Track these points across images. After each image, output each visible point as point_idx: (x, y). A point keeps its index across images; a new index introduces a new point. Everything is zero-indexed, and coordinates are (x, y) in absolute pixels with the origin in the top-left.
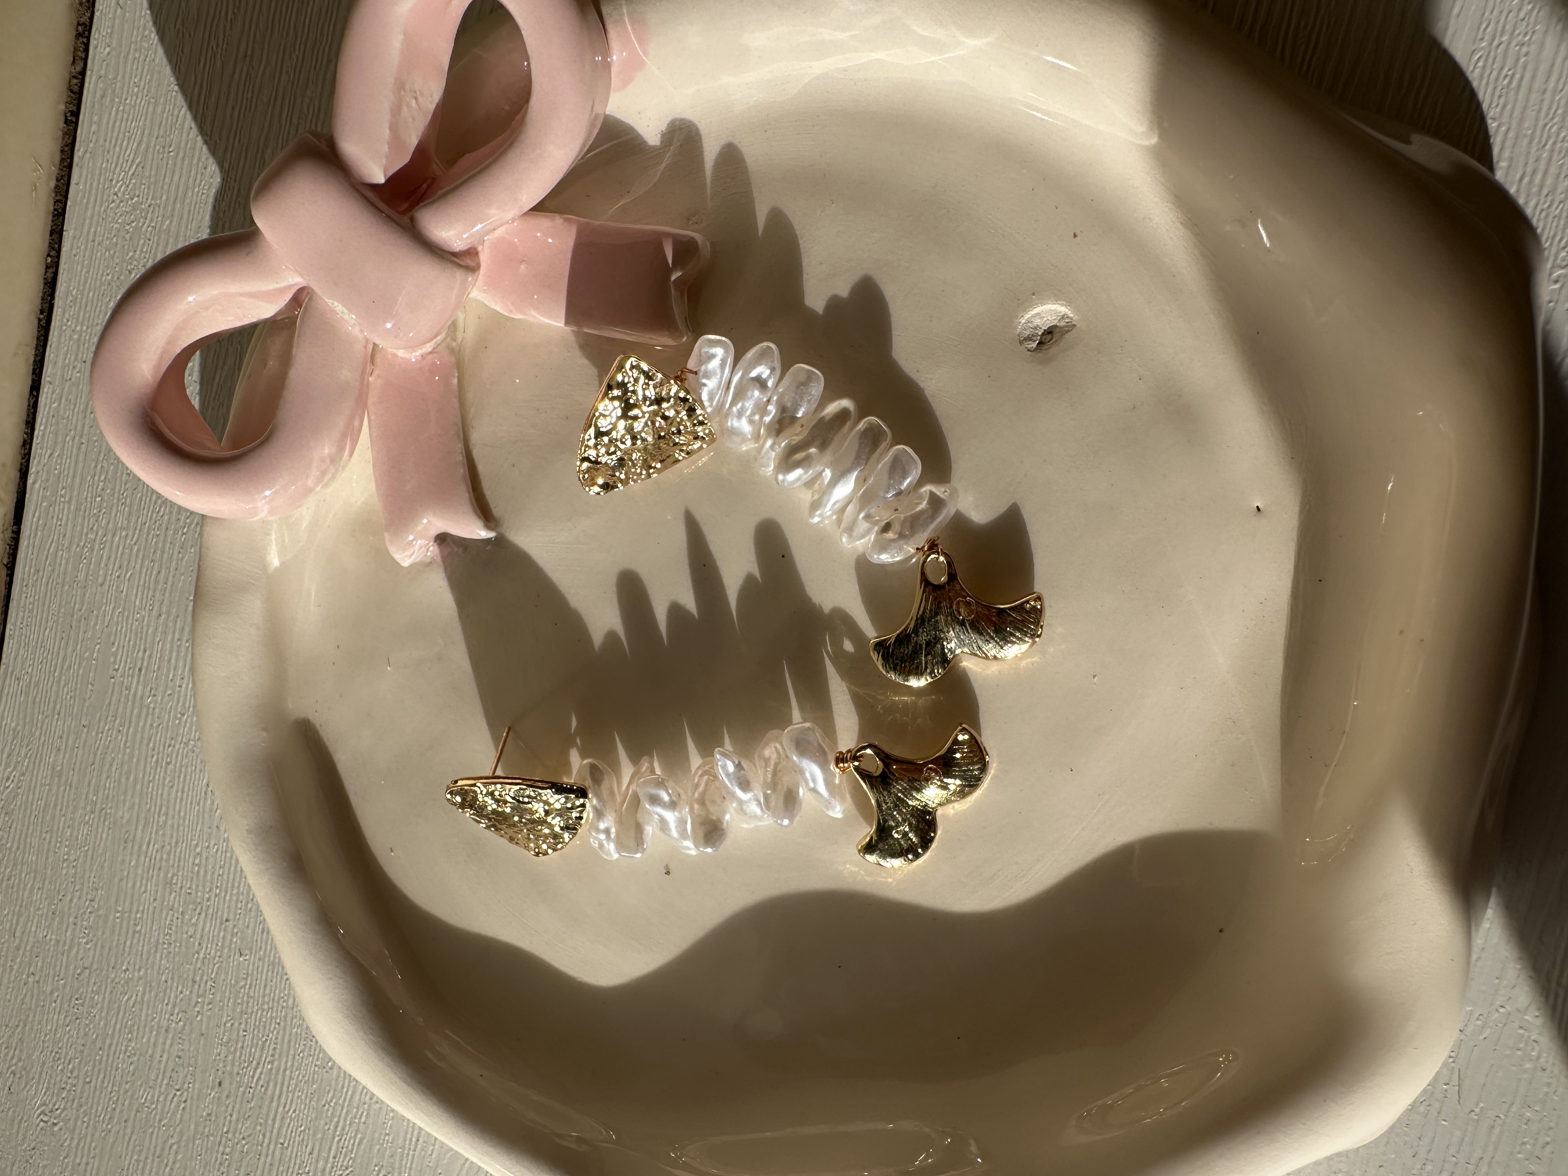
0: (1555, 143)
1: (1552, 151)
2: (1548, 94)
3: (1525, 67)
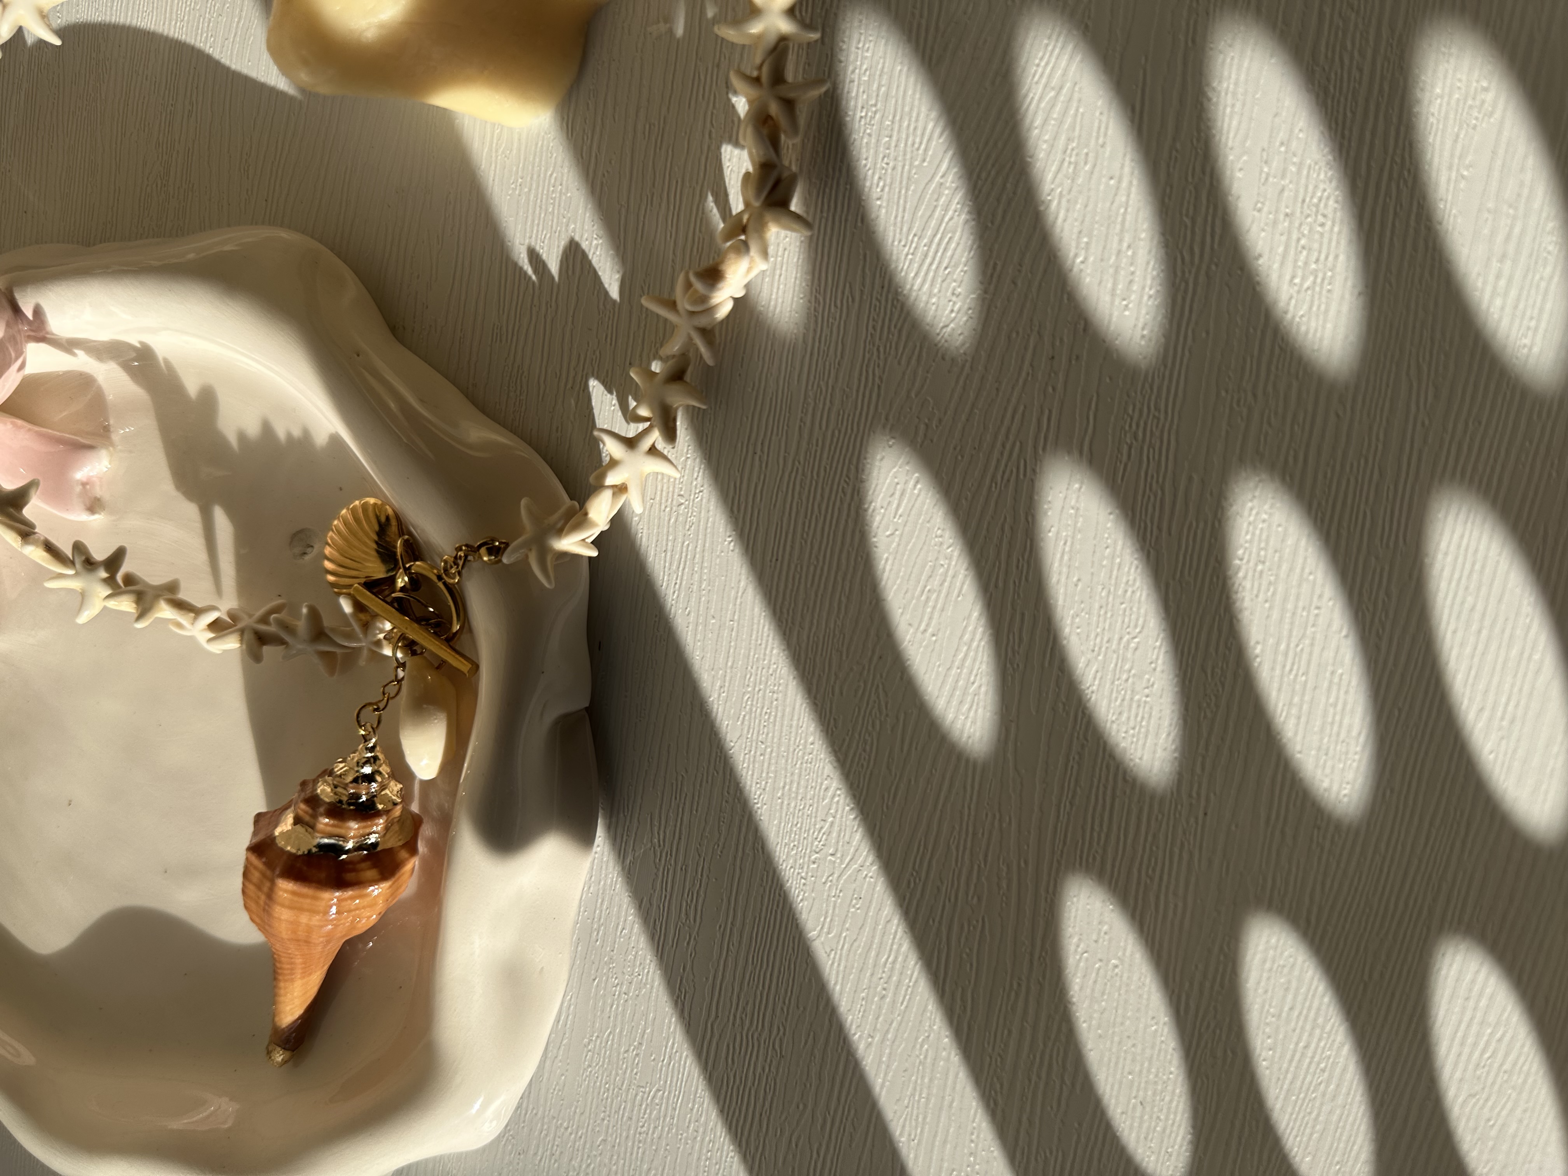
1: (801, 768)
2: (794, 730)
3: (777, 707)
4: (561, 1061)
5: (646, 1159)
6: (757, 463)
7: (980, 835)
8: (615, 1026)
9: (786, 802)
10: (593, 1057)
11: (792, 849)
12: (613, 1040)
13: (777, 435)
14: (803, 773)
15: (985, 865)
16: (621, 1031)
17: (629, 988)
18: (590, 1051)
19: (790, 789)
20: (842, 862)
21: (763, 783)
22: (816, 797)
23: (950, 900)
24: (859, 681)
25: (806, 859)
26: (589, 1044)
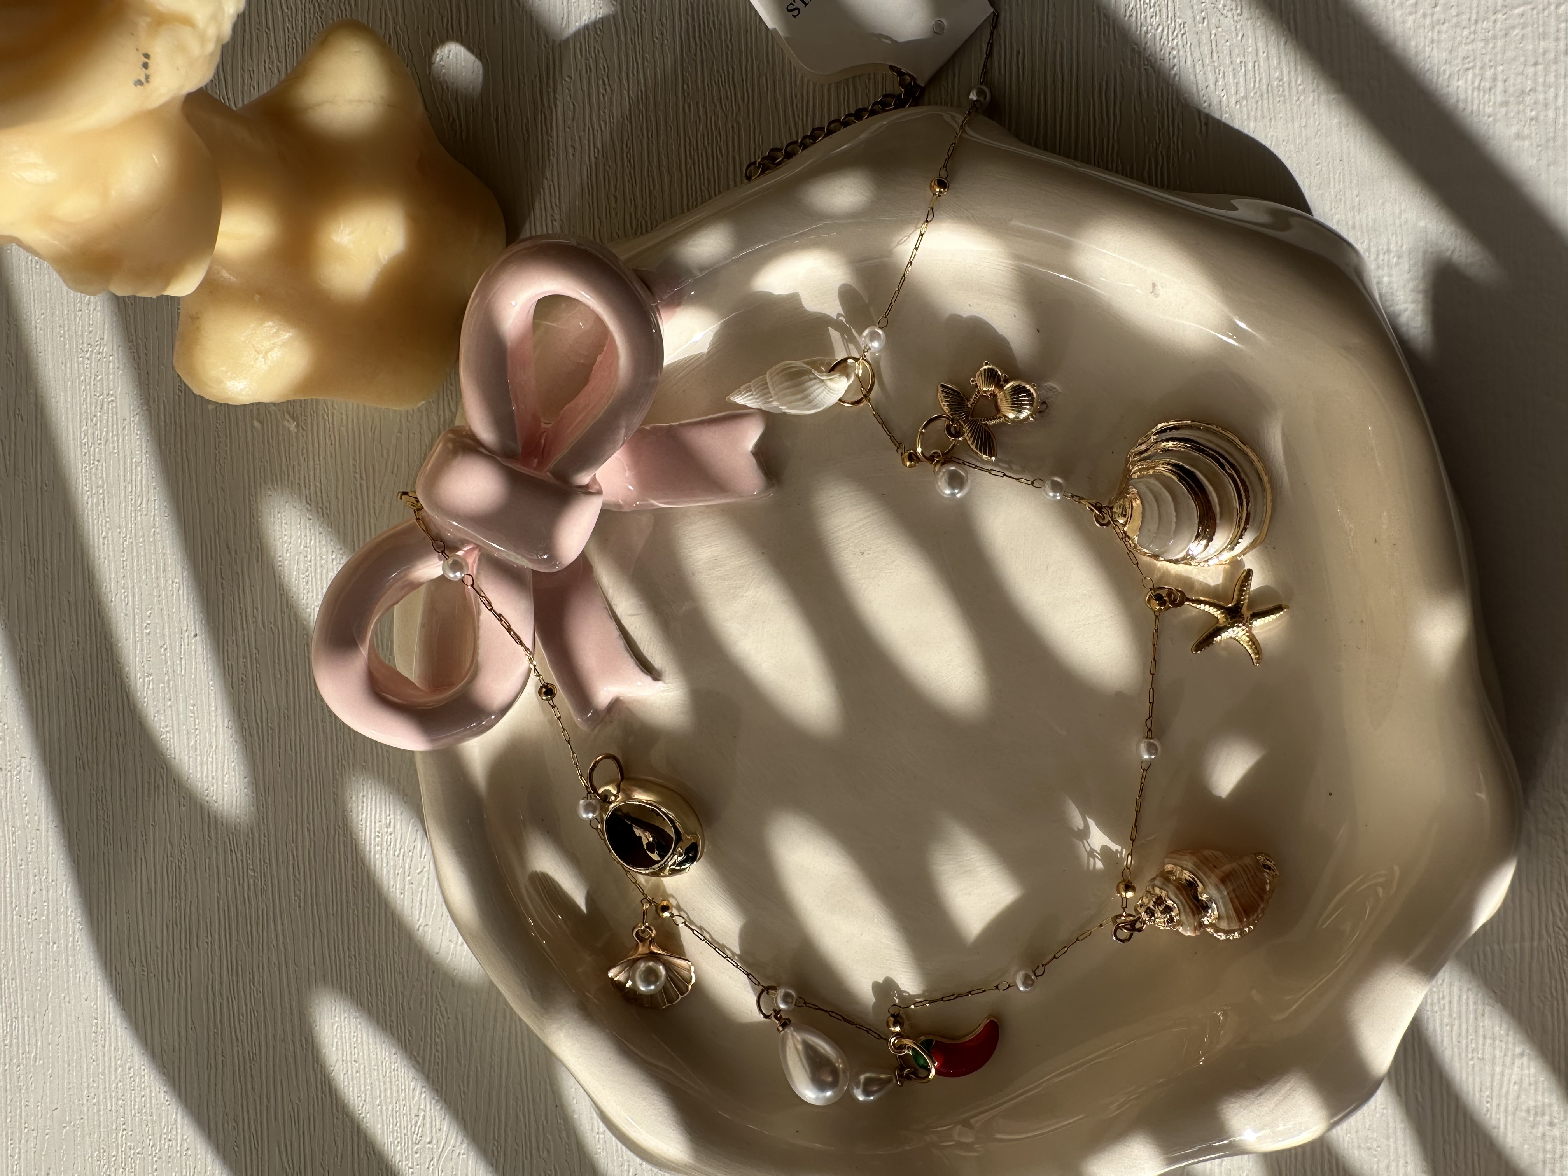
0: (391, 1072)
1: (390, 1076)
6: (306, 833)
7: (539, 1100)
9: (384, 1108)
11: (397, 1146)
13: (318, 808)
14: (393, 1080)
15: (547, 1123)
19: (385, 1096)
20: (438, 1148)
21: (363, 1095)
22: (407, 1097)
23: (527, 1159)
24: (421, 995)
25: (410, 1152)
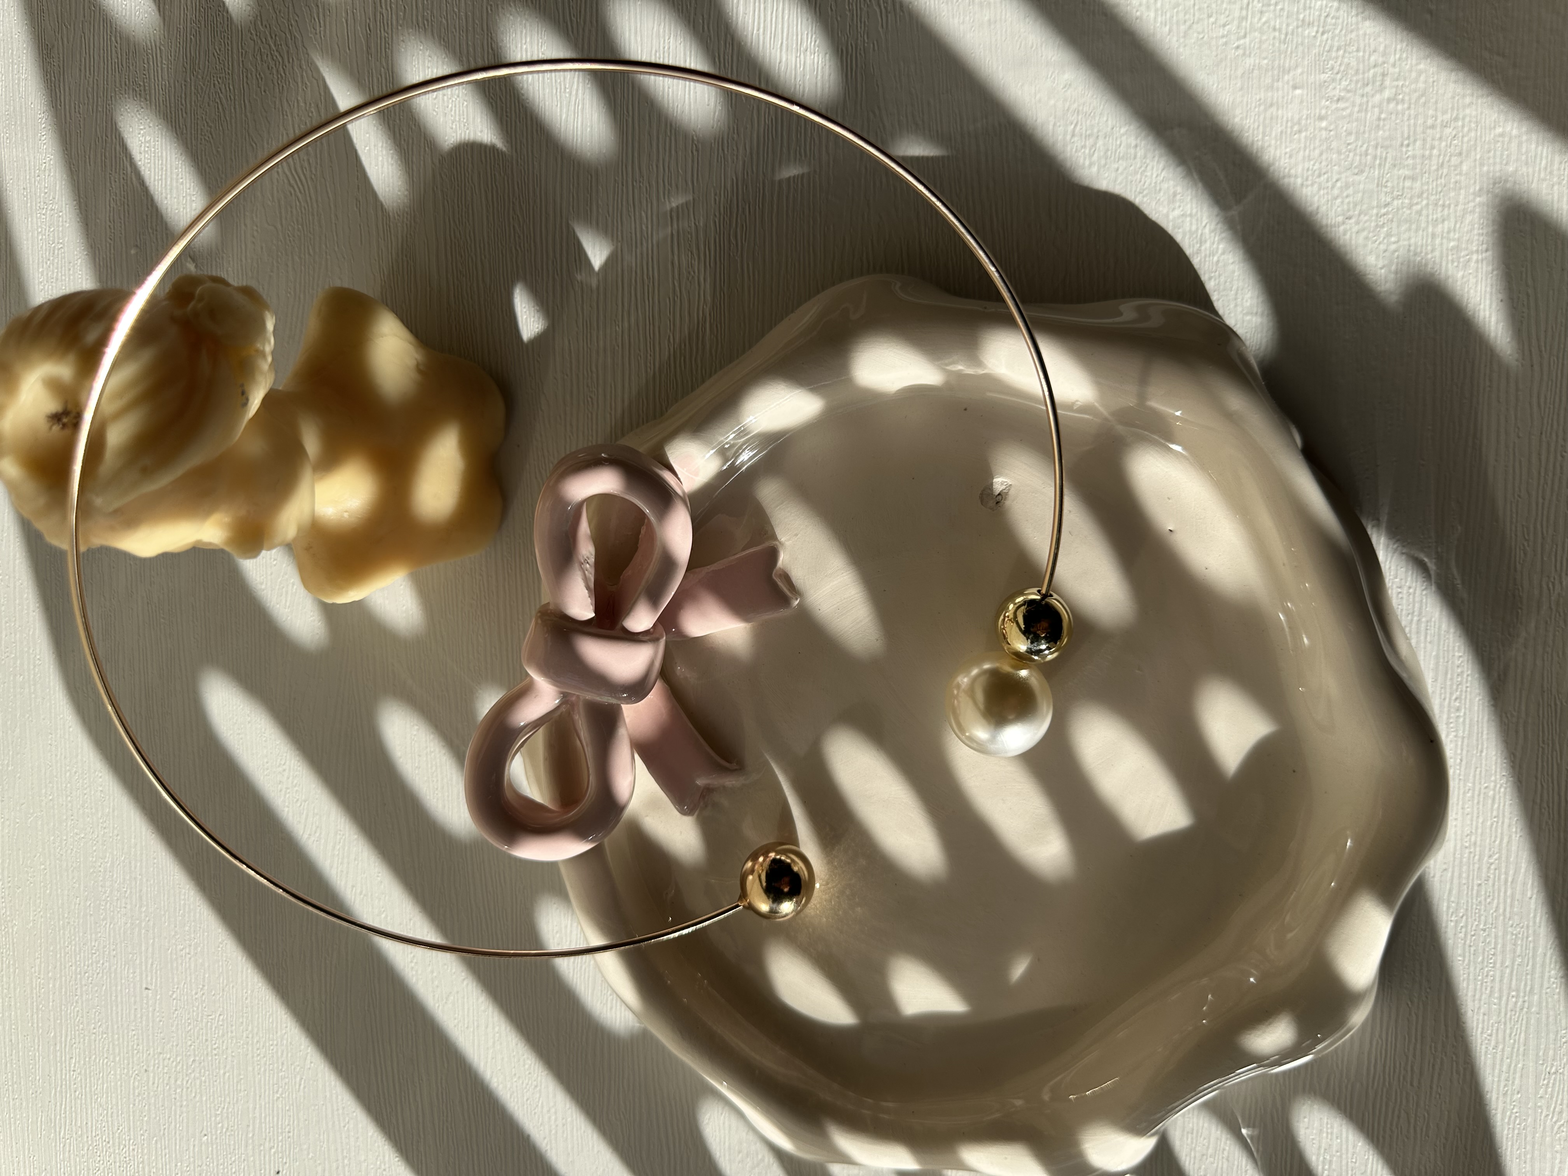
4: (158, 1012)
5: (222, 1066)
8: (186, 977)
10: (177, 1003)
12: (187, 988)
16: (190, 980)
17: (190, 950)
18: (174, 999)
26: (173, 994)
